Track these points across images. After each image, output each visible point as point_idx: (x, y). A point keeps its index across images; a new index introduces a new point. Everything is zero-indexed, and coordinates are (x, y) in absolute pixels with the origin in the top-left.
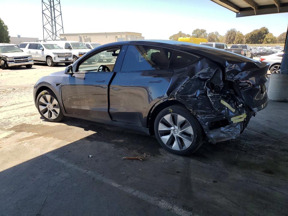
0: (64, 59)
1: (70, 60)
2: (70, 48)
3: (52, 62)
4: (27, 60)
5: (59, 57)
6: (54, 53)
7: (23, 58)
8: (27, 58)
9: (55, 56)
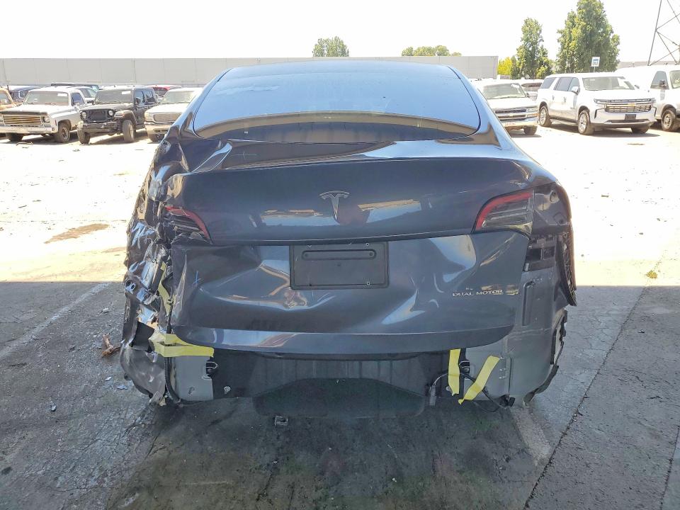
0: (622, 117)
1: (643, 120)
2: (663, 85)
3: (589, 123)
4: (524, 116)
5: (607, 110)
6: (596, 101)
7: (514, 112)
8: (524, 111)
9: (598, 108)
